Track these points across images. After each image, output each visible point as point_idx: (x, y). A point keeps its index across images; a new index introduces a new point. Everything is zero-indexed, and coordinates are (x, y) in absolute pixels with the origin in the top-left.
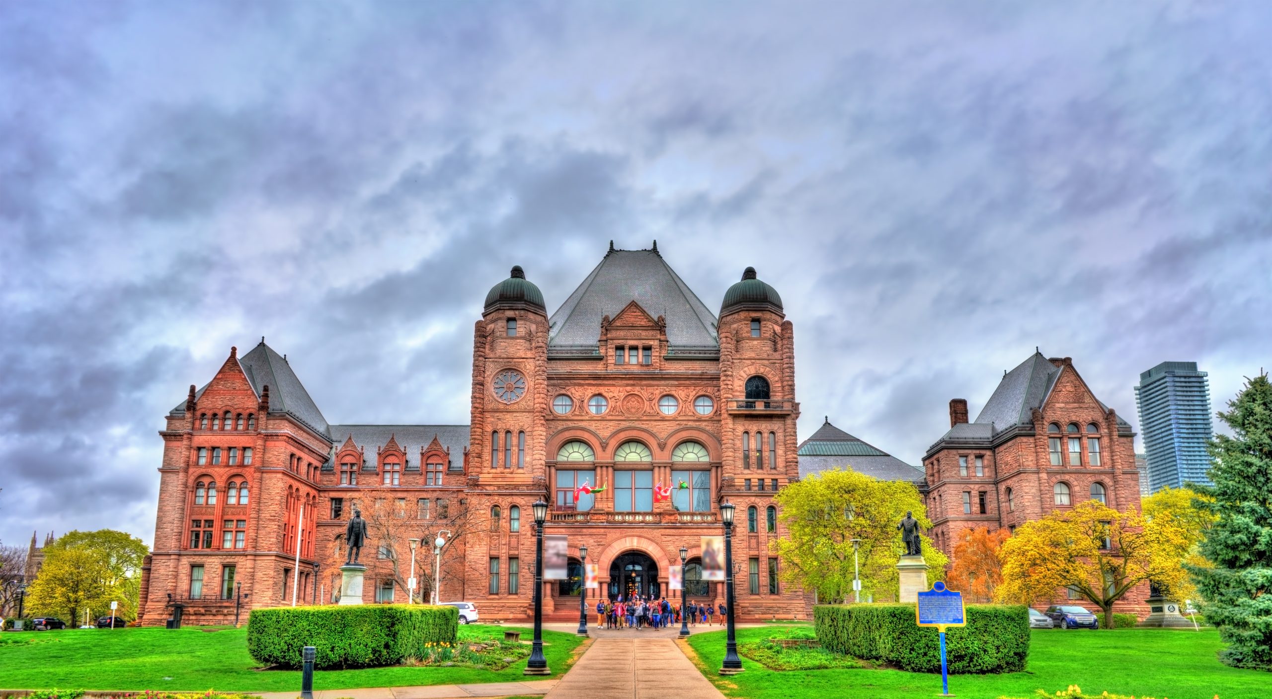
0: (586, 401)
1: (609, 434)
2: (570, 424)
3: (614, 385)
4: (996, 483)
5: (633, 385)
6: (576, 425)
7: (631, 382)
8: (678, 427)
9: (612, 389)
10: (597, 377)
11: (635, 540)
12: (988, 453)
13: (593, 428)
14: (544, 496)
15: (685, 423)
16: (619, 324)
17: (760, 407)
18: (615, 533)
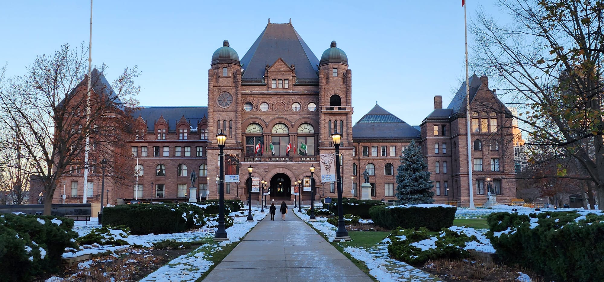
0: (259, 105)
1: (269, 121)
2: (252, 116)
3: (271, 98)
4: (451, 139)
5: (280, 98)
6: (254, 116)
7: (279, 96)
8: (300, 117)
9: (271, 99)
10: (263, 94)
11: (281, 169)
12: (448, 124)
13: (262, 118)
14: (241, 150)
15: (304, 115)
16: (273, 69)
17: (336, 110)
18: (272, 166)
